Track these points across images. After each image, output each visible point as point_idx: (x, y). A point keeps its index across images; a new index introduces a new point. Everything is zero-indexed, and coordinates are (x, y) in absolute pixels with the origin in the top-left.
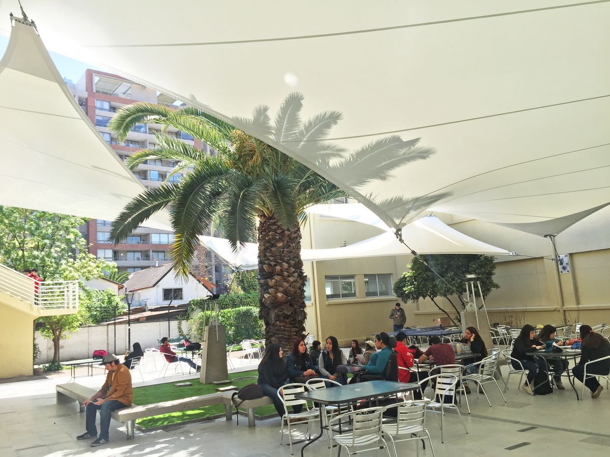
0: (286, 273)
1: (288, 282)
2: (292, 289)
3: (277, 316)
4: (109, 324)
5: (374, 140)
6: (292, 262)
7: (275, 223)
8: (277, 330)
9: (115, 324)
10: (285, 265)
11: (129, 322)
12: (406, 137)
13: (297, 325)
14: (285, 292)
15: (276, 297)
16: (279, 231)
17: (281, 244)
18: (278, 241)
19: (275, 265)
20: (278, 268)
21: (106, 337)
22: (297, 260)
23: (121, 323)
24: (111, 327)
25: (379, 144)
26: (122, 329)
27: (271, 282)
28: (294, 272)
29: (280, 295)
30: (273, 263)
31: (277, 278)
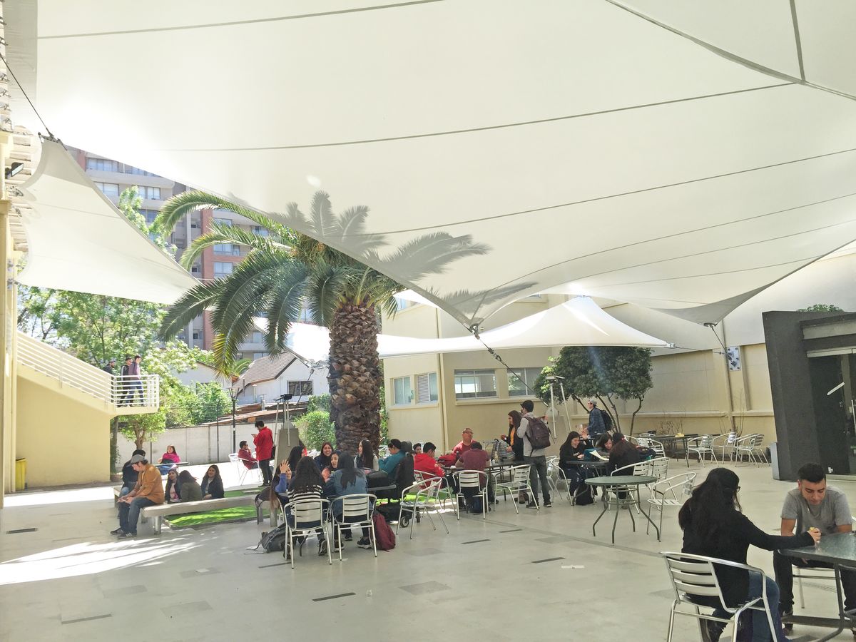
0: (355, 372)
1: (358, 381)
2: (363, 390)
3: (346, 419)
4: (210, 425)
5: (420, 235)
6: (364, 360)
7: (345, 315)
8: (346, 434)
9: (218, 425)
10: (356, 363)
11: (234, 423)
12: (455, 233)
13: (369, 430)
14: (355, 393)
15: (345, 399)
16: (350, 325)
17: (350, 340)
18: (348, 336)
19: (345, 363)
20: (347, 366)
21: (207, 440)
22: (370, 358)
23: (225, 424)
24: (214, 429)
25: (426, 240)
26: (226, 431)
27: (340, 382)
28: (365, 371)
29: (349, 396)
30: (342, 361)
31: (346, 377)
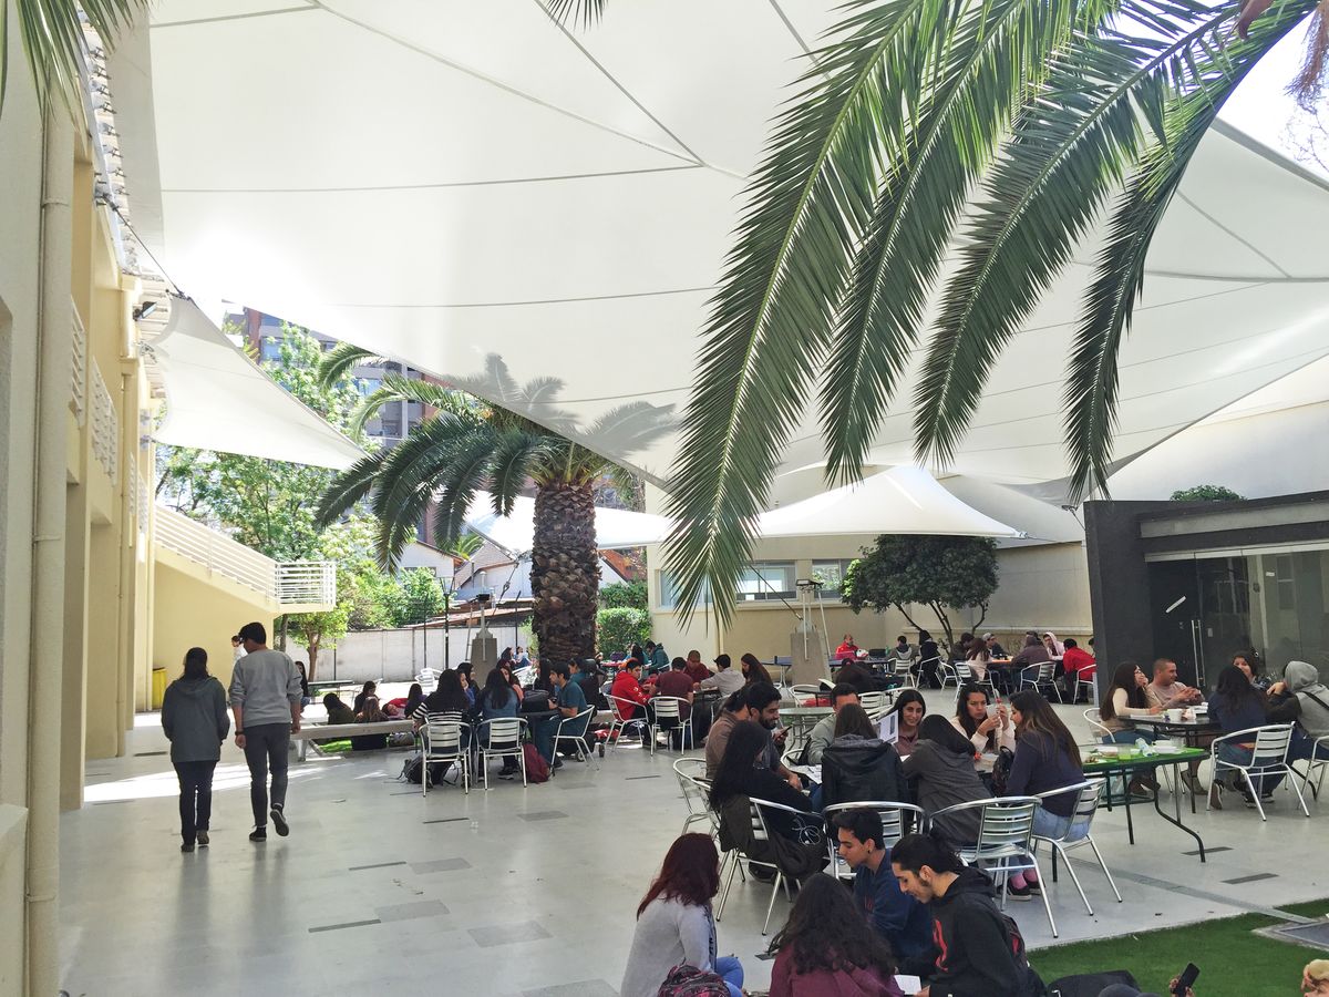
0: (563, 569)
1: (567, 581)
2: (572, 592)
3: (549, 628)
4: (415, 628)
5: (617, 405)
6: (575, 553)
7: (552, 496)
8: (551, 648)
9: (425, 628)
10: (564, 557)
11: (447, 626)
12: (657, 402)
13: (579, 643)
14: (562, 596)
15: (550, 602)
16: (557, 508)
17: (558, 527)
18: (555, 522)
19: (551, 557)
20: (553, 561)
21: (411, 648)
22: (583, 550)
23: (435, 626)
24: (420, 633)
25: (624, 411)
26: (436, 637)
27: (544, 581)
28: (577, 567)
29: (554, 599)
30: (546, 554)
31: (551, 575)
